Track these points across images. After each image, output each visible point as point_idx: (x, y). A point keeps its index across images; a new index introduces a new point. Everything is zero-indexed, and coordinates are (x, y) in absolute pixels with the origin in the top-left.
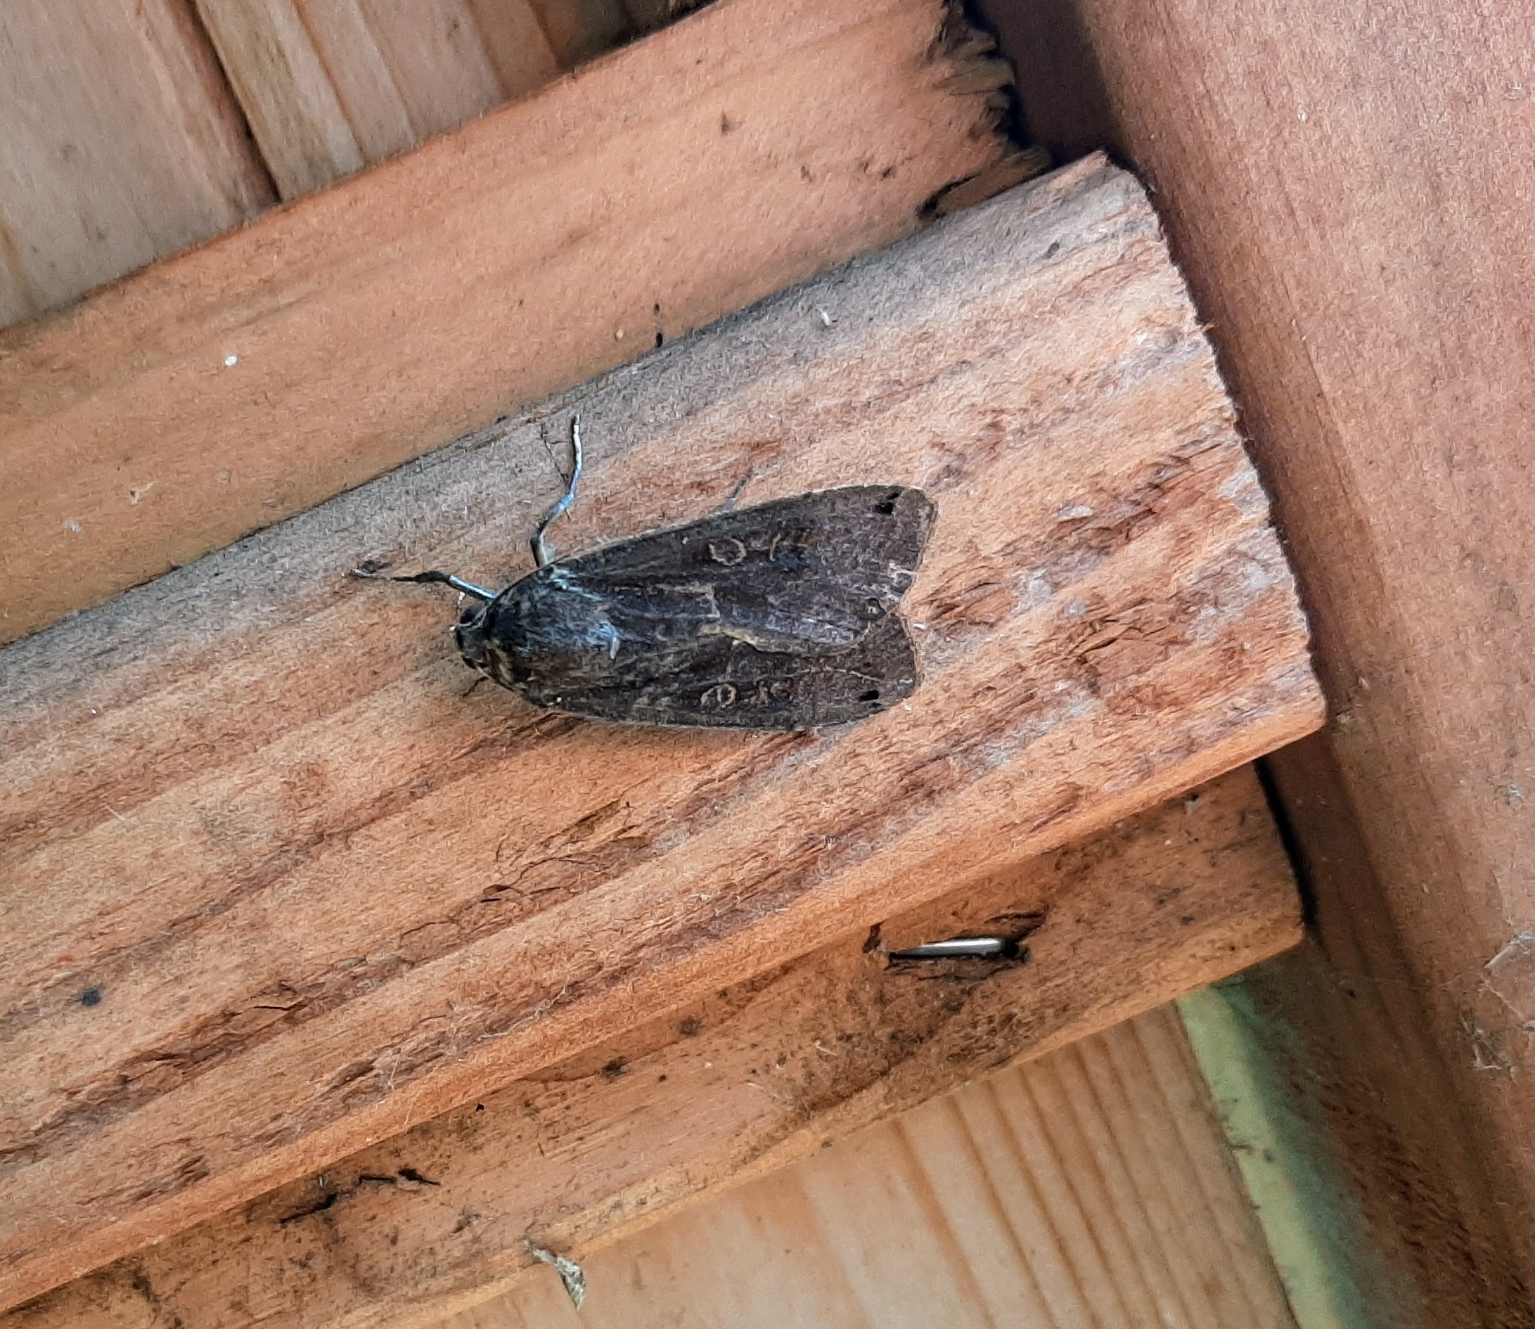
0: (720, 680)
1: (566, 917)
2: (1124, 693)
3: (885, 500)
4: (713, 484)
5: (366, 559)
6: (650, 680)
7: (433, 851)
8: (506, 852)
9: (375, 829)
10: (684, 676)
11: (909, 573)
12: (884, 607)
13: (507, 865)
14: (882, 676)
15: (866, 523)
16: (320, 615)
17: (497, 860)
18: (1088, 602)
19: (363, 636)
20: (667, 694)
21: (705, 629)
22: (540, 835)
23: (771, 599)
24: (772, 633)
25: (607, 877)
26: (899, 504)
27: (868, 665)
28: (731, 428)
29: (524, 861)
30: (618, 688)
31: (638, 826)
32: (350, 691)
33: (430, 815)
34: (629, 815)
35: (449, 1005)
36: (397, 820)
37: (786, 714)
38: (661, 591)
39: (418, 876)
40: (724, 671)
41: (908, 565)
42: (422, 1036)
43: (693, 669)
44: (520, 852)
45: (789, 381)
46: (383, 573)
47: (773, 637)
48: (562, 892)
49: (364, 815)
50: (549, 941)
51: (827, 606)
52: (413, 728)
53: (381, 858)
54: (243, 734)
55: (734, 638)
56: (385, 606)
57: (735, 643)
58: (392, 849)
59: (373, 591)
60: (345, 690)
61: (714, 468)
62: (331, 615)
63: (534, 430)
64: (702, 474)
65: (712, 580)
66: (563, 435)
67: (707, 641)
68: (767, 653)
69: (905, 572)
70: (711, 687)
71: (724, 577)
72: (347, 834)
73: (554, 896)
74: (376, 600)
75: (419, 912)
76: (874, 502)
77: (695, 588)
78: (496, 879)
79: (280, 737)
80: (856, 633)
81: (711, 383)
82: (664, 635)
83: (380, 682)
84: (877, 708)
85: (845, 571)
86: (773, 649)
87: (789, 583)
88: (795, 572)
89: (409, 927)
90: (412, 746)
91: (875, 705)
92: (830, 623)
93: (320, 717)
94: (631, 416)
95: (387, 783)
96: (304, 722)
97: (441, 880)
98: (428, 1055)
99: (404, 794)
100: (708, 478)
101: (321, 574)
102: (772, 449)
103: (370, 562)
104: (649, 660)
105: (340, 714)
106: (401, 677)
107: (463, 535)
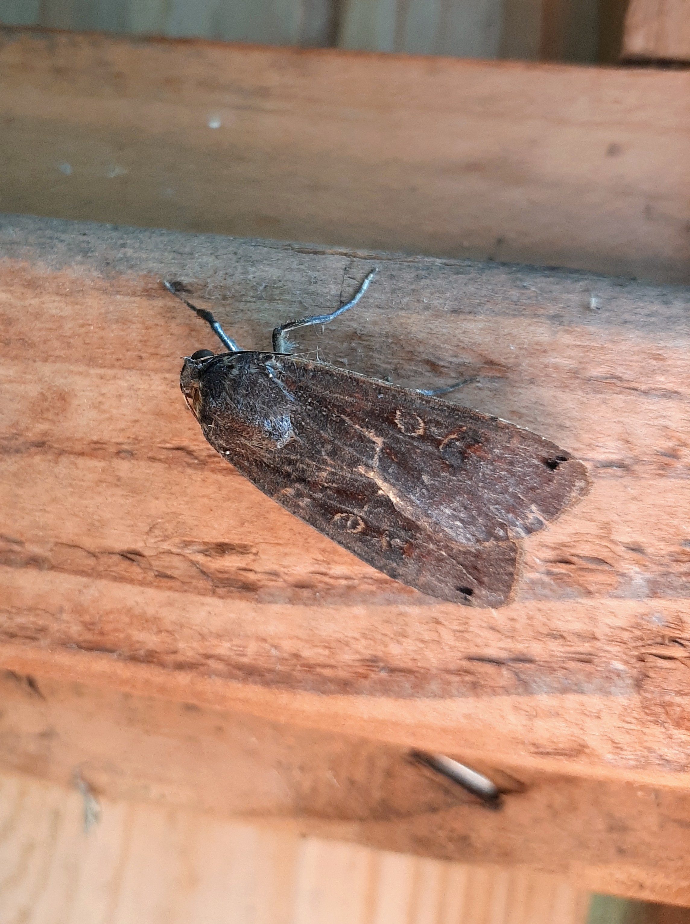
0: (355, 511)
1: (170, 604)
2: (658, 701)
3: (553, 458)
4: (443, 370)
5: (179, 279)
6: (302, 480)
7: (109, 499)
8: (157, 532)
9: (81, 461)
10: (329, 492)
11: (544, 521)
12: (510, 534)
13: (153, 541)
14: (481, 583)
15: (530, 466)
16: (127, 299)
17: (147, 533)
18: (670, 620)
19: (147, 328)
20: (311, 497)
21: (361, 469)
22: (185, 535)
23: (425, 478)
24: (412, 502)
25: (214, 593)
26: (563, 467)
27: (475, 568)
28: (479, 339)
29: (166, 546)
30: (276, 471)
31: (256, 572)
32: (118, 360)
33: (120, 474)
34: (254, 561)
35: (61, 610)
36: (99, 464)
37: (394, 565)
38: (343, 421)
39: (90, 510)
40: (362, 507)
41: (545, 516)
42: (32, 619)
43: (338, 491)
44: (166, 538)
45: (540, 330)
46: (183, 294)
47: (412, 506)
48: (177, 584)
49: (78, 447)
50: (151, 611)
51: (466, 508)
52: (144, 409)
53: (74, 482)
54: (32, 345)
55: (380, 489)
56: (173, 318)
57: (380, 492)
58: (83, 480)
59: (171, 304)
60: (115, 357)
61: (450, 359)
62: (134, 302)
63: (344, 262)
64: (439, 359)
65: (386, 437)
66: (359, 276)
67: (359, 478)
68: (401, 515)
69: (541, 518)
70: (346, 512)
71: (398, 441)
72: (61, 453)
73: (171, 583)
74: (170, 310)
75: (77, 535)
76: (544, 454)
77: (371, 434)
78: (139, 546)
79: (54, 362)
80: (478, 541)
81: (483, 300)
82: (328, 455)
83: (140, 364)
84: (467, 602)
85: (495, 491)
86: (407, 515)
87: (444, 474)
88: (454, 470)
89: (65, 541)
90: (136, 421)
91: (466, 599)
92: (462, 521)
93: (88, 365)
94: (414, 290)
95: (106, 436)
96: (77, 361)
97: (103, 523)
98: (29, 633)
99: (113, 449)
100: (442, 363)
101: (145, 272)
102: (500, 371)
103: (179, 283)
104: (308, 466)
105: (102, 371)
106: (156, 371)
107: (250, 302)
